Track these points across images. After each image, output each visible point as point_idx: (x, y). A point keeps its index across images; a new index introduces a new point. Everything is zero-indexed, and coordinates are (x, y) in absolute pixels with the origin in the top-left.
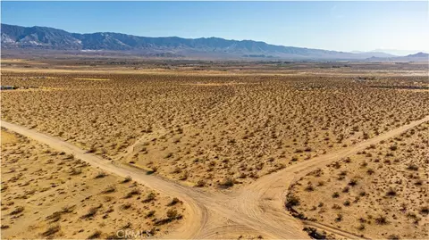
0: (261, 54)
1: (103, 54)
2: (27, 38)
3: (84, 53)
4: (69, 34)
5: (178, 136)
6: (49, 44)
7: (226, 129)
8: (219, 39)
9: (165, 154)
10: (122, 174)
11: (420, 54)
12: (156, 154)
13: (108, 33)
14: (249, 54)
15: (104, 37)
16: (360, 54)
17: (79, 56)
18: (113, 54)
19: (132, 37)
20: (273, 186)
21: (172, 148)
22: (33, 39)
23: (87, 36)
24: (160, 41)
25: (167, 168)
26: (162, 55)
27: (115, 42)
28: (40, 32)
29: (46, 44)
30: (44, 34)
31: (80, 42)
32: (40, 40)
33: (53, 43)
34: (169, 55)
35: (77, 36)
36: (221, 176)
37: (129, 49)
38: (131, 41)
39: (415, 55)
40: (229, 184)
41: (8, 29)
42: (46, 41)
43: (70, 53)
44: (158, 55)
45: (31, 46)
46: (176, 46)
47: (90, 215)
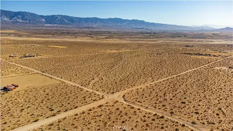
0: (141, 27)
1: (57, 27)
2: (15, 18)
3: (46, 27)
4: (38, 16)
5: (102, 81)
6: (28, 21)
7: (115, 79)
8: (119, 19)
9: (99, 86)
10: (91, 91)
11: (227, 28)
12: (97, 86)
13: (59, 15)
14: (135, 27)
15: (57, 18)
16: (196, 28)
17: (44, 28)
18: (62, 27)
19: (72, 17)
20: (122, 93)
21: (101, 85)
22: (19, 18)
23: (48, 17)
24: (87, 20)
25: (100, 90)
26: (89, 28)
27: (63, 20)
28: (22, 15)
29: (26, 21)
30: (24, 16)
31: (44, 20)
32: (23, 19)
33: (30, 20)
34: (92, 28)
35: (42, 17)
36: (111, 91)
37: (71, 24)
38: (72, 20)
39: (225, 29)
40: (113, 93)
41: (5, 13)
42: (26, 20)
43: (39, 26)
44: (86, 28)
45: (18, 22)
46: (96, 22)
47: (89, 97)
